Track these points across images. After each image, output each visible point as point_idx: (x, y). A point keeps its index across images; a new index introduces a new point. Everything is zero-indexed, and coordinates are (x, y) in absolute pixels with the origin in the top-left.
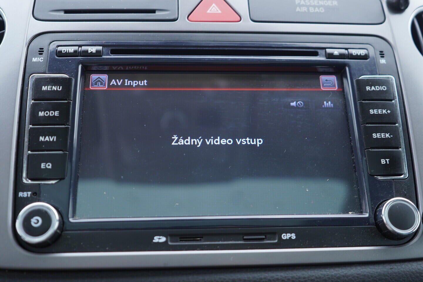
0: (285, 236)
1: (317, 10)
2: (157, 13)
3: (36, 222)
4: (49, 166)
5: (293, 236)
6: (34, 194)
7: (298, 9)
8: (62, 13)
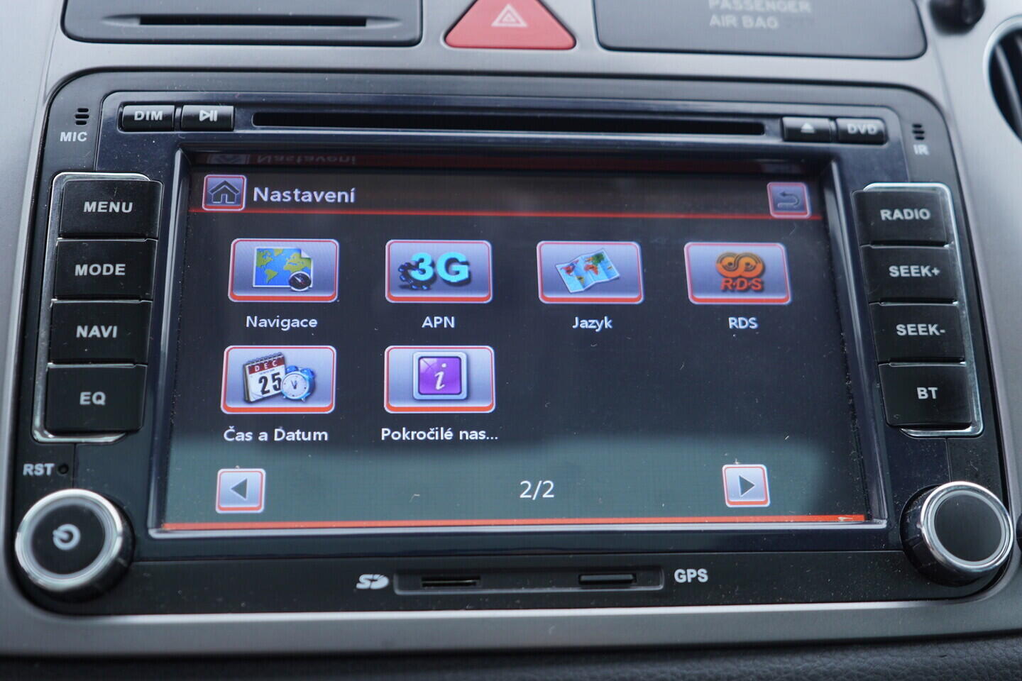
0: (683, 576)
1: (760, 22)
2: (370, 26)
3: (66, 537)
4: (100, 399)
5: (703, 574)
6: (62, 468)
7: (714, 21)
8: (135, 24)
